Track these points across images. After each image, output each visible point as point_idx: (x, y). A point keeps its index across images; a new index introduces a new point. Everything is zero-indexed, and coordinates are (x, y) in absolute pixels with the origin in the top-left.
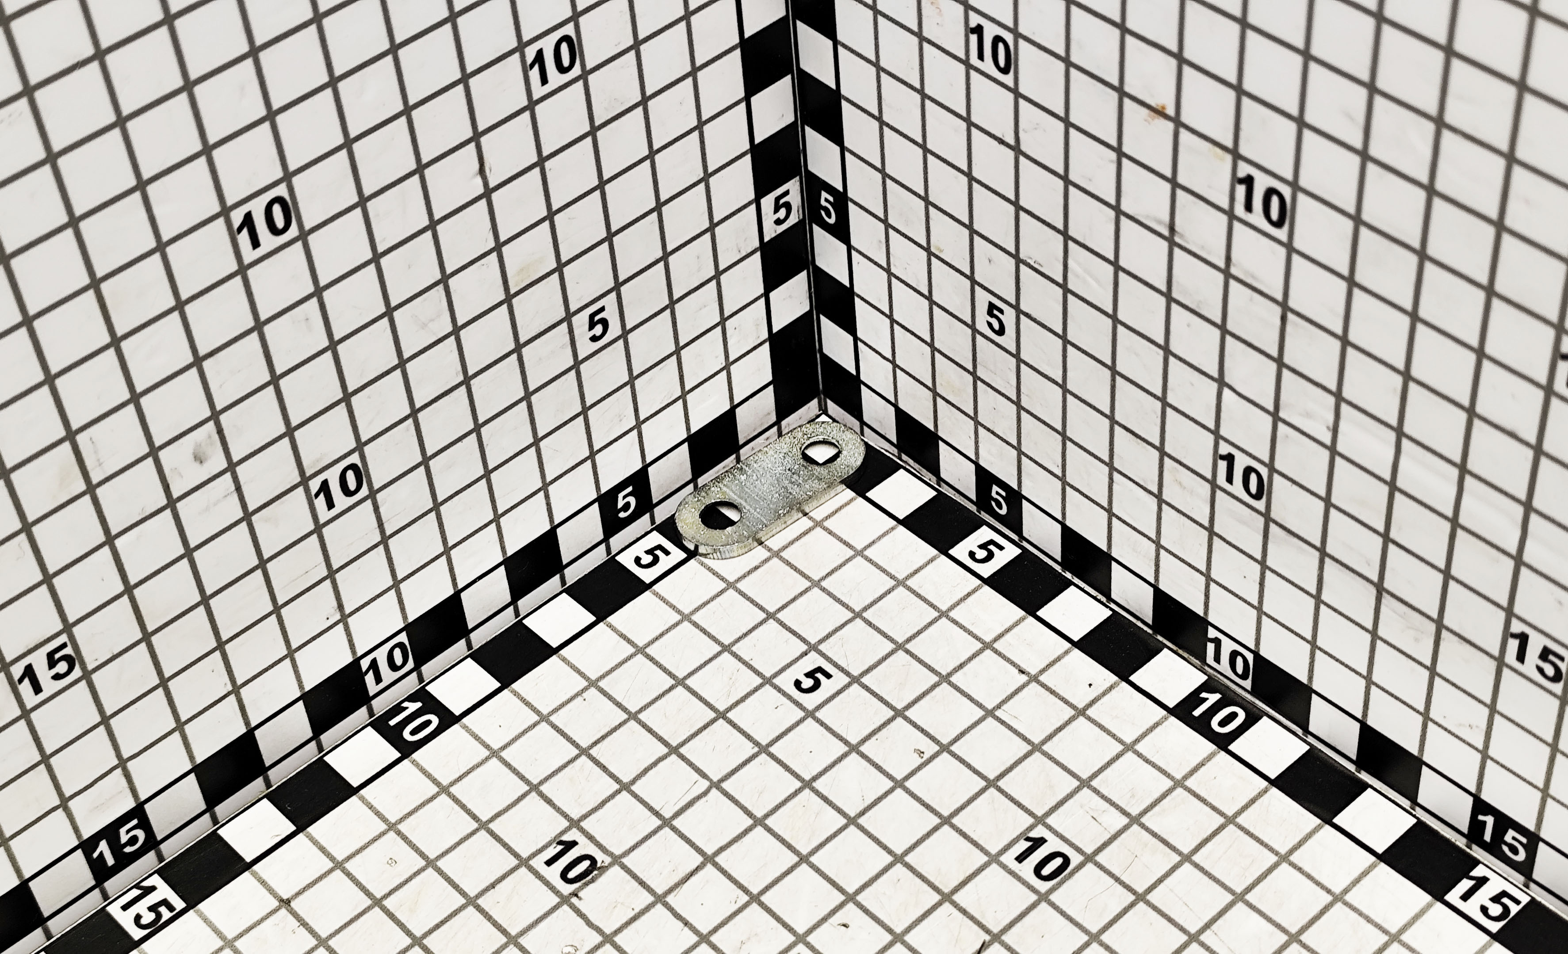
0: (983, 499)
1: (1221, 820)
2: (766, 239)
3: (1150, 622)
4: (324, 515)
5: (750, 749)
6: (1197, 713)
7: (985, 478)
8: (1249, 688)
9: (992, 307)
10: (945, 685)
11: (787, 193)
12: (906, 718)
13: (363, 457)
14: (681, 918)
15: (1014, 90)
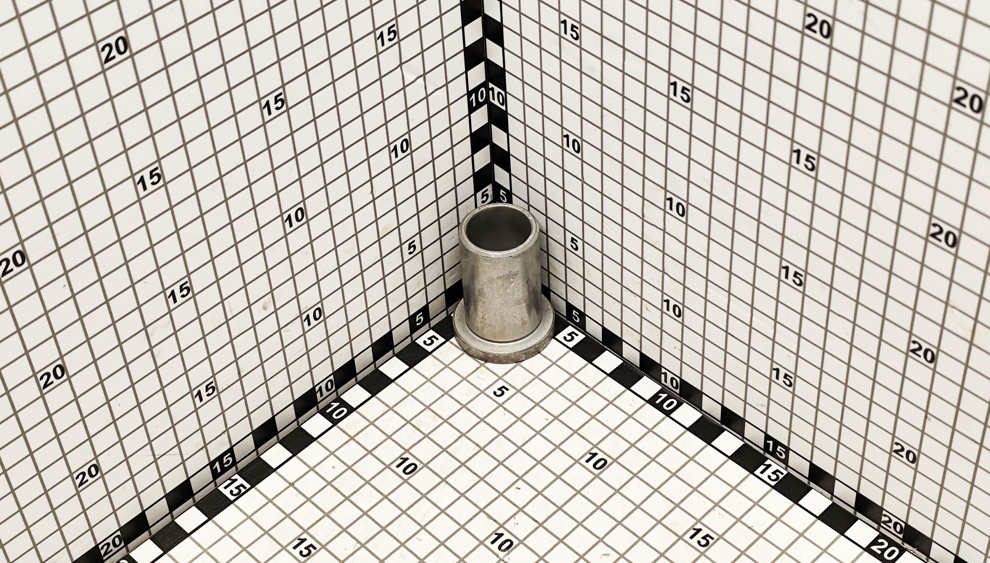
0: (569, 315)
1: (667, 444)
3: (639, 366)
4: (307, 328)
5: (478, 420)
6: (658, 402)
7: (570, 307)
8: (678, 392)
9: (573, 240)
10: (555, 393)
11: (487, 190)
12: (540, 406)
13: (322, 305)
14: (452, 487)
15: (582, 159)
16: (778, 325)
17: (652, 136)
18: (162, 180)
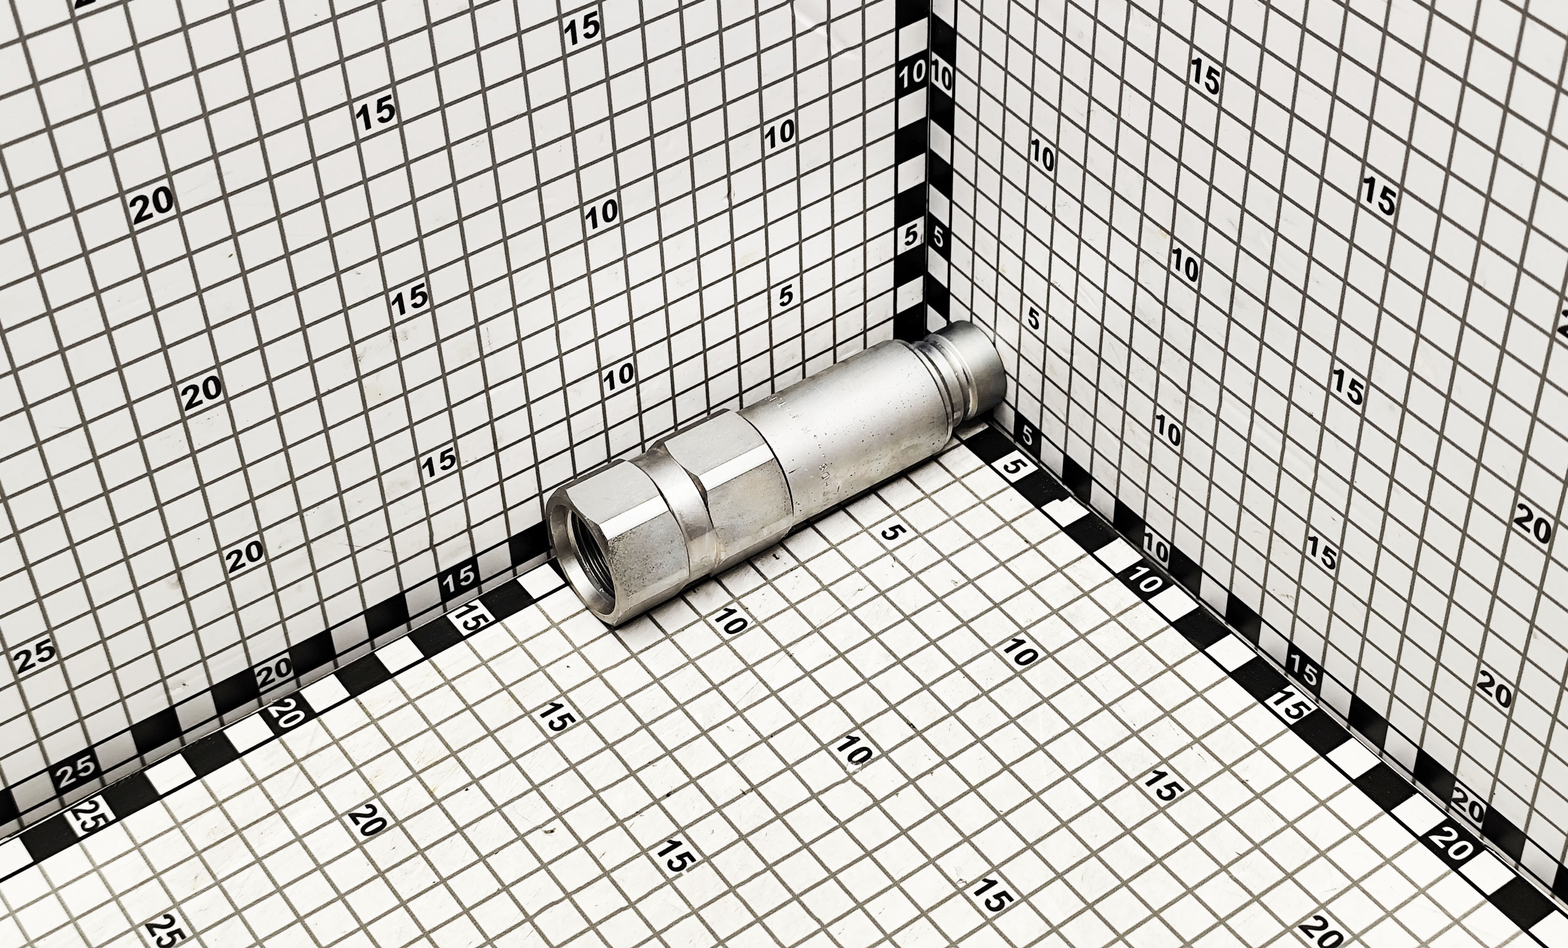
0: (1018, 434)
1: (1136, 642)
2: (899, 253)
3: (1112, 521)
4: (608, 392)
6: (1132, 578)
7: (1020, 420)
8: (1167, 567)
9: (1032, 311)
10: (977, 545)
11: (915, 226)
12: (949, 561)
13: (635, 360)
14: (795, 661)
15: (1054, 181)
16: (1320, 465)
17: (1160, 148)
18: (395, 117)
